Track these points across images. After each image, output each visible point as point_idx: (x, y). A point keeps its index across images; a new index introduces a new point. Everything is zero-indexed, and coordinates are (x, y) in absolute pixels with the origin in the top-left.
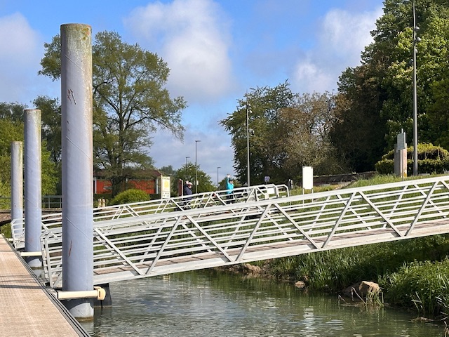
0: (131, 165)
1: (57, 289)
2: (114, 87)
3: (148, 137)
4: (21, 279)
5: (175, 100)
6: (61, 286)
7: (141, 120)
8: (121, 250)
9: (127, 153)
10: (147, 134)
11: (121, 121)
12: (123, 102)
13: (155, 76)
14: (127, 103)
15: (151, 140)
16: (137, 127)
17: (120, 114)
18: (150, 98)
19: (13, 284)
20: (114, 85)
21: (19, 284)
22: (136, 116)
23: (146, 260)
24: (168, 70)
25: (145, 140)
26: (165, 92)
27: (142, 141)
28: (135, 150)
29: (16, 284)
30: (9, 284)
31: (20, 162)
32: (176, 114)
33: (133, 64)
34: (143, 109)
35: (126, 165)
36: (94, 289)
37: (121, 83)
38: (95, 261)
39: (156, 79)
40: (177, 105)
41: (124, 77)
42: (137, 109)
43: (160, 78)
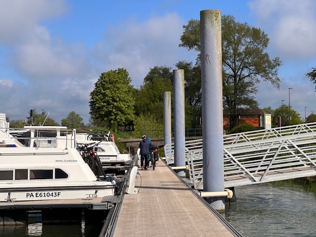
0: (243, 106)
1: (200, 191)
2: (230, 53)
3: (254, 87)
4: (174, 184)
5: (273, 60)
6: (203, 188)
7: (249, 75)
8: (242, 164)
9: (240, 98)
10: (253, 84)
11: (235, 76)
12: (237, 63)
13: (259, 44)
14: (239, 63)
15: (256, 89)
16: (247, 80)
17: (234, 71)
18: (255, 59)
19: (170, 187)
20: (230, 51)
21: (174, 187)
22: (245, 72)
23: (259, 171)
24: (268, 40)
25: (252, 89)
26: (266, 55)
27: (250, 89)
28: (246, 96)
29: (172, 187)
30: (168, 187)
31: (169, 106)
32: (274, 70)
33: (244, 36)
34: (251, 68)
35: (239, 107)
36: (225, 191)
37: (235, 50)
38: (225, 171)
39: (259, 46)
40: (275, 64)
41: (237, 46)
42: (247, 67)
43: (263, 45)
